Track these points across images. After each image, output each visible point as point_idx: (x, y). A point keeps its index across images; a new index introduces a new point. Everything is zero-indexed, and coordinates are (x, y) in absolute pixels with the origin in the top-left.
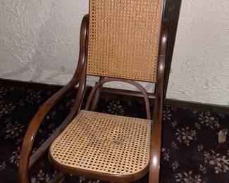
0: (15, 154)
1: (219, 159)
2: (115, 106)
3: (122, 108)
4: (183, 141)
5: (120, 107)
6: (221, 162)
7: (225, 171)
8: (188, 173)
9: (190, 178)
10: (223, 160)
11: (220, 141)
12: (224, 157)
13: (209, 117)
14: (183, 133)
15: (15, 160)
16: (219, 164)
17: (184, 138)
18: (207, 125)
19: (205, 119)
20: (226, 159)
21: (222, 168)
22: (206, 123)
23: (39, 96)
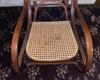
0: (5, 47)
1: (93, 29)
2: (44, 12)
3: (48, 13)
4: (78, 24)
5: (47, 12)
6: (94, 30)
7: (96, 34)
8: (82, 38)
9: (84, 40)
10: (95, 29)
11: (92, 21)
12: (95, 27)
13: (86, 10)
14: (77, 20)
15: (6, 49)
16: (93, 31)
17: (78, 22)
18: (86, 14)
19: (85, 11)
20: (96, 28)
21: (95, 33)
22: (85, 13)
23: (4, 14)
